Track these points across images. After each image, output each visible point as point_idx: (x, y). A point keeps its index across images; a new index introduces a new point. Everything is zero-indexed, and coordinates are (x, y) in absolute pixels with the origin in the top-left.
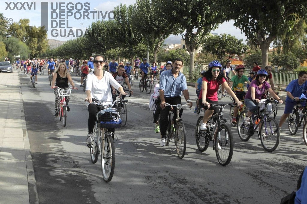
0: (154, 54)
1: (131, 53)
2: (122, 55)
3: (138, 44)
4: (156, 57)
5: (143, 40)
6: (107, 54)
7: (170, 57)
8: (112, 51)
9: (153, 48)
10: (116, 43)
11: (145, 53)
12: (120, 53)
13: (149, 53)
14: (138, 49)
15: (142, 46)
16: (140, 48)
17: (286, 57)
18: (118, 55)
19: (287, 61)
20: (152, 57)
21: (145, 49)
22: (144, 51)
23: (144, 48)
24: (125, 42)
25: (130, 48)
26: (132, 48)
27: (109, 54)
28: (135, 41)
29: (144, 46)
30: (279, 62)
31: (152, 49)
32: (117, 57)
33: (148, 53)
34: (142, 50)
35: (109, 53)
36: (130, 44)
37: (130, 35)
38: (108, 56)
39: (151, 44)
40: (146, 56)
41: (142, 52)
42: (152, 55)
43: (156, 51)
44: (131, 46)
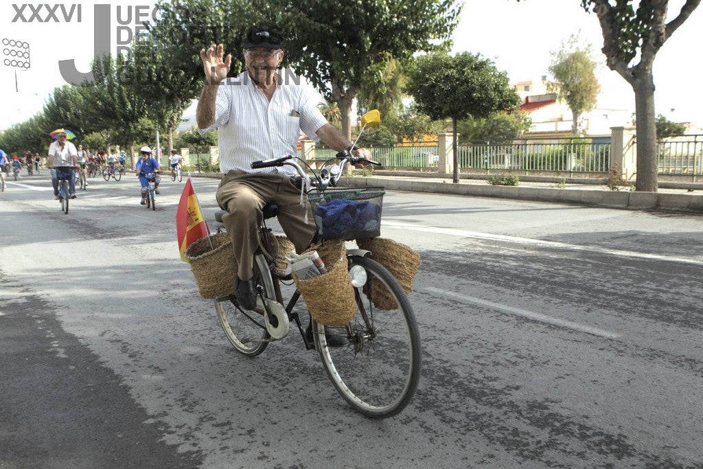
0: (168, 133)
1: (129, 135)
2: (113, 141)
3: (139, 120)
4: (171, 138)
5: (147, 112)
6: (87, 143)
7: (195, 136)
8: (95, 136)
9: (166, 124)
10: (101, 120)
11: (153, 134)
12: (108, 139)
13: (160, 134)
14: (140, 127)
15: (146, 122)
16: (142, 126)
17: (377, 133)
18: (106, 143)
19: (379, 139)
20: (165, 140)
21: (152, 126)
22: (150, 130)
23: (149, 125)
24: (116, 118)
25: (125, 128)
26: (129, 127)
27: (89, 142)
28: (133, 116)
29: (150, 122)
30: (366, 141)
31: (163, 126)
32: (104, 145)
33: (158, 132)
34: (146, 130)
35: (90, 139)
36: (124, 120)
37: (123, 104)
38: (88, 146)
39: (161, 118)
40: (154, 139)
41: (146, 132)
42: (164, 136)
43: (171, 129)
44: (128, 124)
